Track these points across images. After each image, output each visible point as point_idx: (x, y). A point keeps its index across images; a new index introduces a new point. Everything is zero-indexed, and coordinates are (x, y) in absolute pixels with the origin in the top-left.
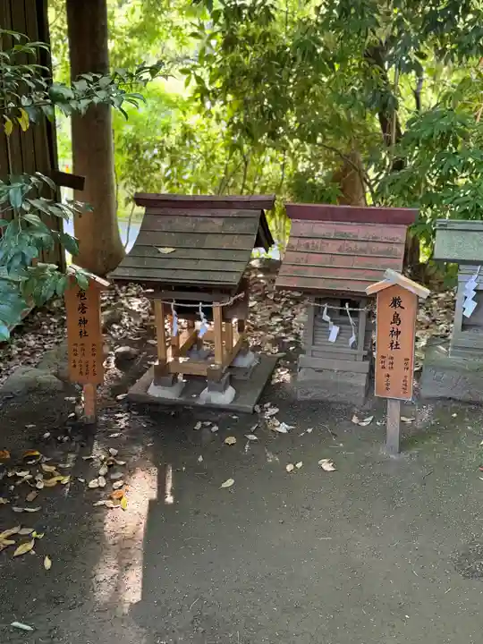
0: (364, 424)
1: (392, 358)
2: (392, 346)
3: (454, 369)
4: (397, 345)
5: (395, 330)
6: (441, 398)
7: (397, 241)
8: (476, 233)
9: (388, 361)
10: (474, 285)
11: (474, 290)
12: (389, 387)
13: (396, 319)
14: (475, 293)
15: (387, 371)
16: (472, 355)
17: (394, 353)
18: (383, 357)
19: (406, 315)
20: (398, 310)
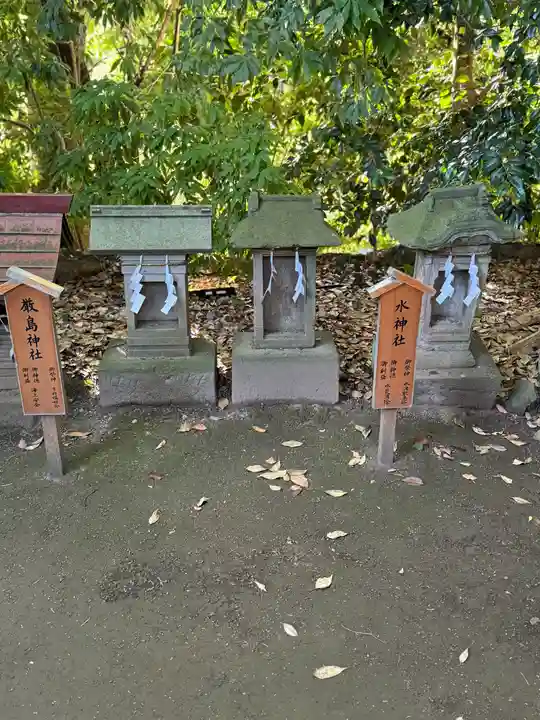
0: (31, 448)
1: (35, 369)
2: (32, 356)
3: (131, 371)
4: (38, 353)
5: (33, 337)
6: (123, 405)
7: (52, 232)
8: (135, 220)
9: (31, 373)
10: (139, 277)
11: (141, 283)
12: (38, 402)
13: (32, 325)
14: (141, 286)
15: (32, 385)
16: (150, 354)
17: (36, 363)
18: (25, 370)
19: (42, 318)
20: (32, 314)
